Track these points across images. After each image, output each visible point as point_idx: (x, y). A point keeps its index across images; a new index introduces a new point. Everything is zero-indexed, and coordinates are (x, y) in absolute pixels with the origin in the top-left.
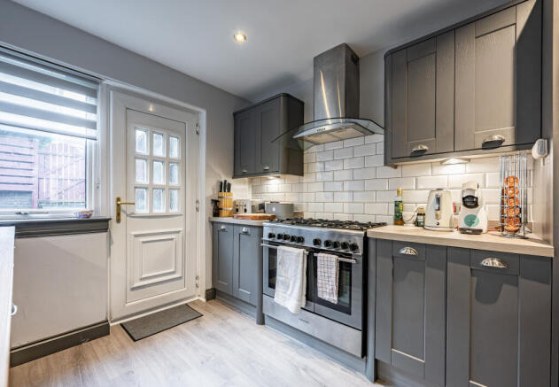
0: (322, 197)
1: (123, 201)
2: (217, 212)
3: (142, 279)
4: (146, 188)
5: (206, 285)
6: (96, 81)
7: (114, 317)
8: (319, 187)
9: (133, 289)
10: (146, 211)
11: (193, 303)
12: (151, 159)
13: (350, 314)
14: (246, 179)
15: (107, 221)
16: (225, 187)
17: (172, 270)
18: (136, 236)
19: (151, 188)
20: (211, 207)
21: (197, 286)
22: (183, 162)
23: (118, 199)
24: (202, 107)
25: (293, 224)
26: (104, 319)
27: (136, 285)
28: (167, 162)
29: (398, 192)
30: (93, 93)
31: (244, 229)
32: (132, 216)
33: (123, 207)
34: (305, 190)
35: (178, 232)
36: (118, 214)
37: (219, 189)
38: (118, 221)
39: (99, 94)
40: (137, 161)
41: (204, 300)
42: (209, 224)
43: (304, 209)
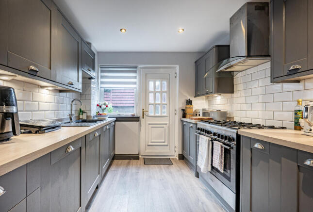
0: (245, 107)
1: (145, 110)
2: (184, 116)
3: (151, 142)
4: (153, 105)
5: (179, 152)
6: (136, 67)
7: (142, 154)
8: (243, 100)
9: (149, 145)
10: (152, 114)
11: (173, 159)
12: (155, 93)
13: (230, 181)
14: (204, 97)
15: (139, 117)
16: (189, 102)
17: (163, 141)
18: (149, 124)
19: (155, 105)
20: (181, 113)
21: (175, 151)
22: (168, 92)
23: (143, 110)
24: (176, 64)
25: (221, 126)
26: (137, 153)
27: (149, 144)
28: (161, 92)
29: (298, 102)
30: (135, 72)
31: (191, 125)
32: (148, 116)
33: (145, 112)
34: (234, 102)
35: (166, 124)
36: (143, 115)
37: (186, 104)
38: (143, 118)
39: (137, 72)
40: (150, 94)
41: (178, 159)
42: (180, 121)
43: (234, 115)
